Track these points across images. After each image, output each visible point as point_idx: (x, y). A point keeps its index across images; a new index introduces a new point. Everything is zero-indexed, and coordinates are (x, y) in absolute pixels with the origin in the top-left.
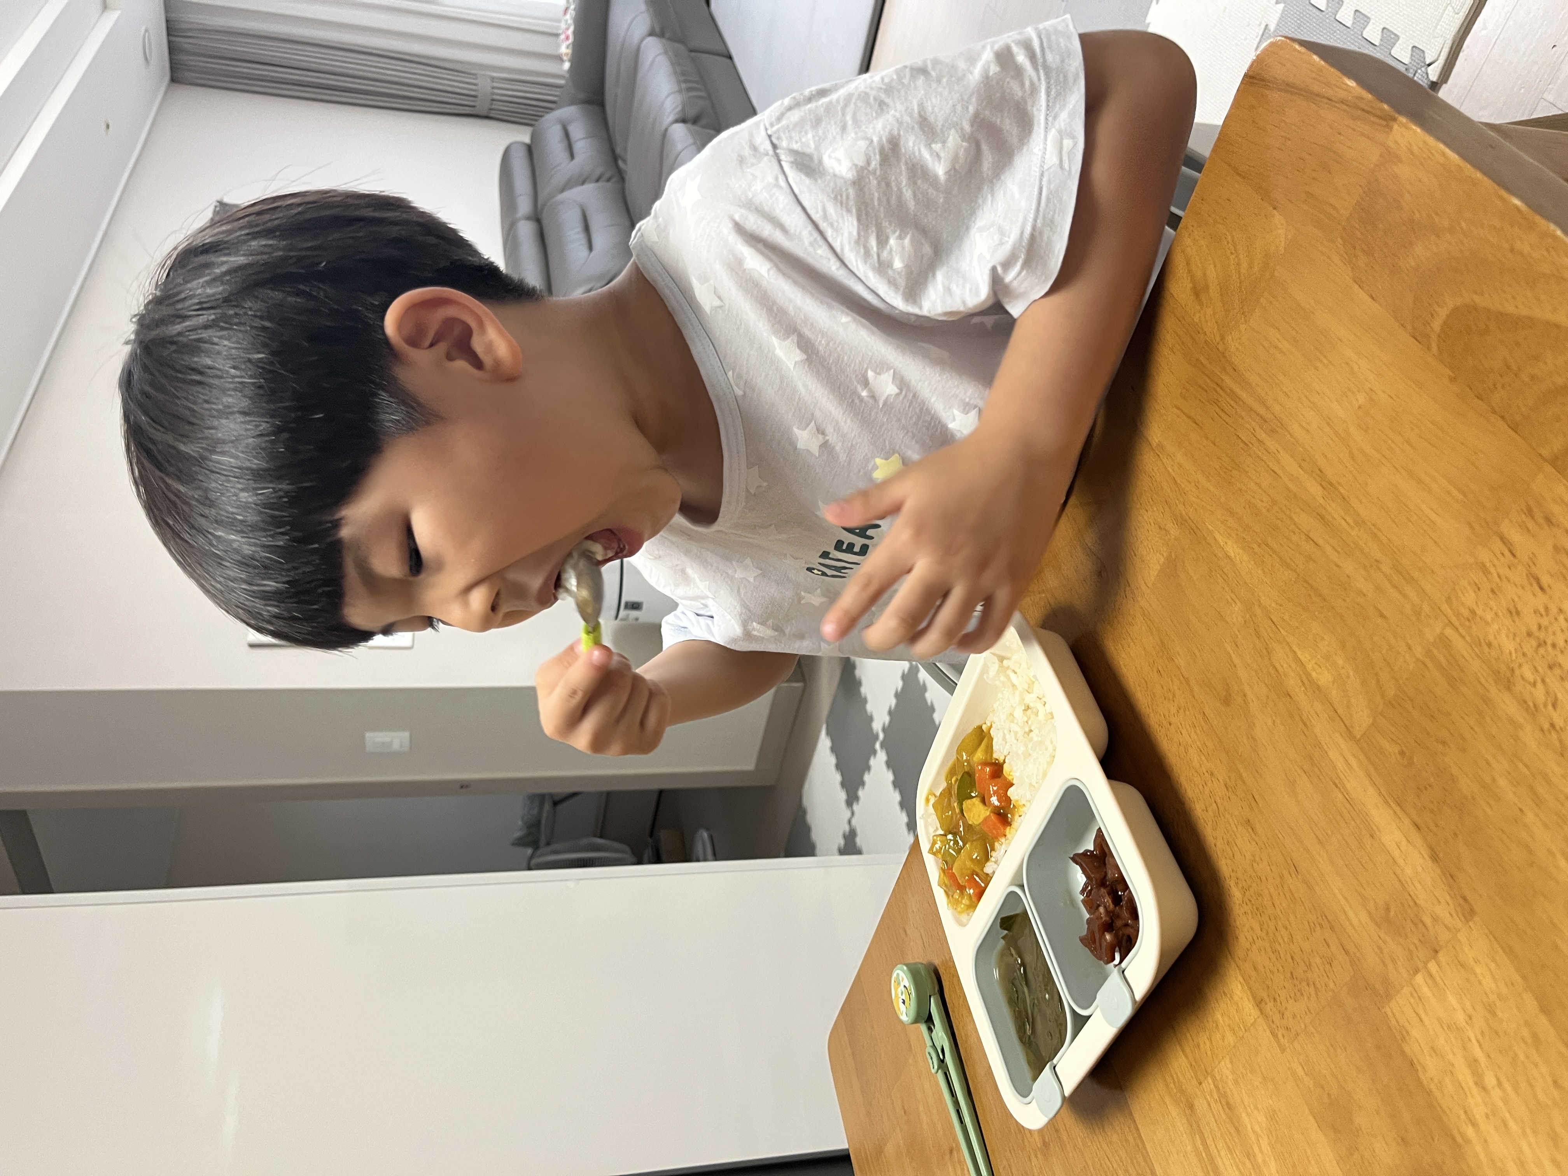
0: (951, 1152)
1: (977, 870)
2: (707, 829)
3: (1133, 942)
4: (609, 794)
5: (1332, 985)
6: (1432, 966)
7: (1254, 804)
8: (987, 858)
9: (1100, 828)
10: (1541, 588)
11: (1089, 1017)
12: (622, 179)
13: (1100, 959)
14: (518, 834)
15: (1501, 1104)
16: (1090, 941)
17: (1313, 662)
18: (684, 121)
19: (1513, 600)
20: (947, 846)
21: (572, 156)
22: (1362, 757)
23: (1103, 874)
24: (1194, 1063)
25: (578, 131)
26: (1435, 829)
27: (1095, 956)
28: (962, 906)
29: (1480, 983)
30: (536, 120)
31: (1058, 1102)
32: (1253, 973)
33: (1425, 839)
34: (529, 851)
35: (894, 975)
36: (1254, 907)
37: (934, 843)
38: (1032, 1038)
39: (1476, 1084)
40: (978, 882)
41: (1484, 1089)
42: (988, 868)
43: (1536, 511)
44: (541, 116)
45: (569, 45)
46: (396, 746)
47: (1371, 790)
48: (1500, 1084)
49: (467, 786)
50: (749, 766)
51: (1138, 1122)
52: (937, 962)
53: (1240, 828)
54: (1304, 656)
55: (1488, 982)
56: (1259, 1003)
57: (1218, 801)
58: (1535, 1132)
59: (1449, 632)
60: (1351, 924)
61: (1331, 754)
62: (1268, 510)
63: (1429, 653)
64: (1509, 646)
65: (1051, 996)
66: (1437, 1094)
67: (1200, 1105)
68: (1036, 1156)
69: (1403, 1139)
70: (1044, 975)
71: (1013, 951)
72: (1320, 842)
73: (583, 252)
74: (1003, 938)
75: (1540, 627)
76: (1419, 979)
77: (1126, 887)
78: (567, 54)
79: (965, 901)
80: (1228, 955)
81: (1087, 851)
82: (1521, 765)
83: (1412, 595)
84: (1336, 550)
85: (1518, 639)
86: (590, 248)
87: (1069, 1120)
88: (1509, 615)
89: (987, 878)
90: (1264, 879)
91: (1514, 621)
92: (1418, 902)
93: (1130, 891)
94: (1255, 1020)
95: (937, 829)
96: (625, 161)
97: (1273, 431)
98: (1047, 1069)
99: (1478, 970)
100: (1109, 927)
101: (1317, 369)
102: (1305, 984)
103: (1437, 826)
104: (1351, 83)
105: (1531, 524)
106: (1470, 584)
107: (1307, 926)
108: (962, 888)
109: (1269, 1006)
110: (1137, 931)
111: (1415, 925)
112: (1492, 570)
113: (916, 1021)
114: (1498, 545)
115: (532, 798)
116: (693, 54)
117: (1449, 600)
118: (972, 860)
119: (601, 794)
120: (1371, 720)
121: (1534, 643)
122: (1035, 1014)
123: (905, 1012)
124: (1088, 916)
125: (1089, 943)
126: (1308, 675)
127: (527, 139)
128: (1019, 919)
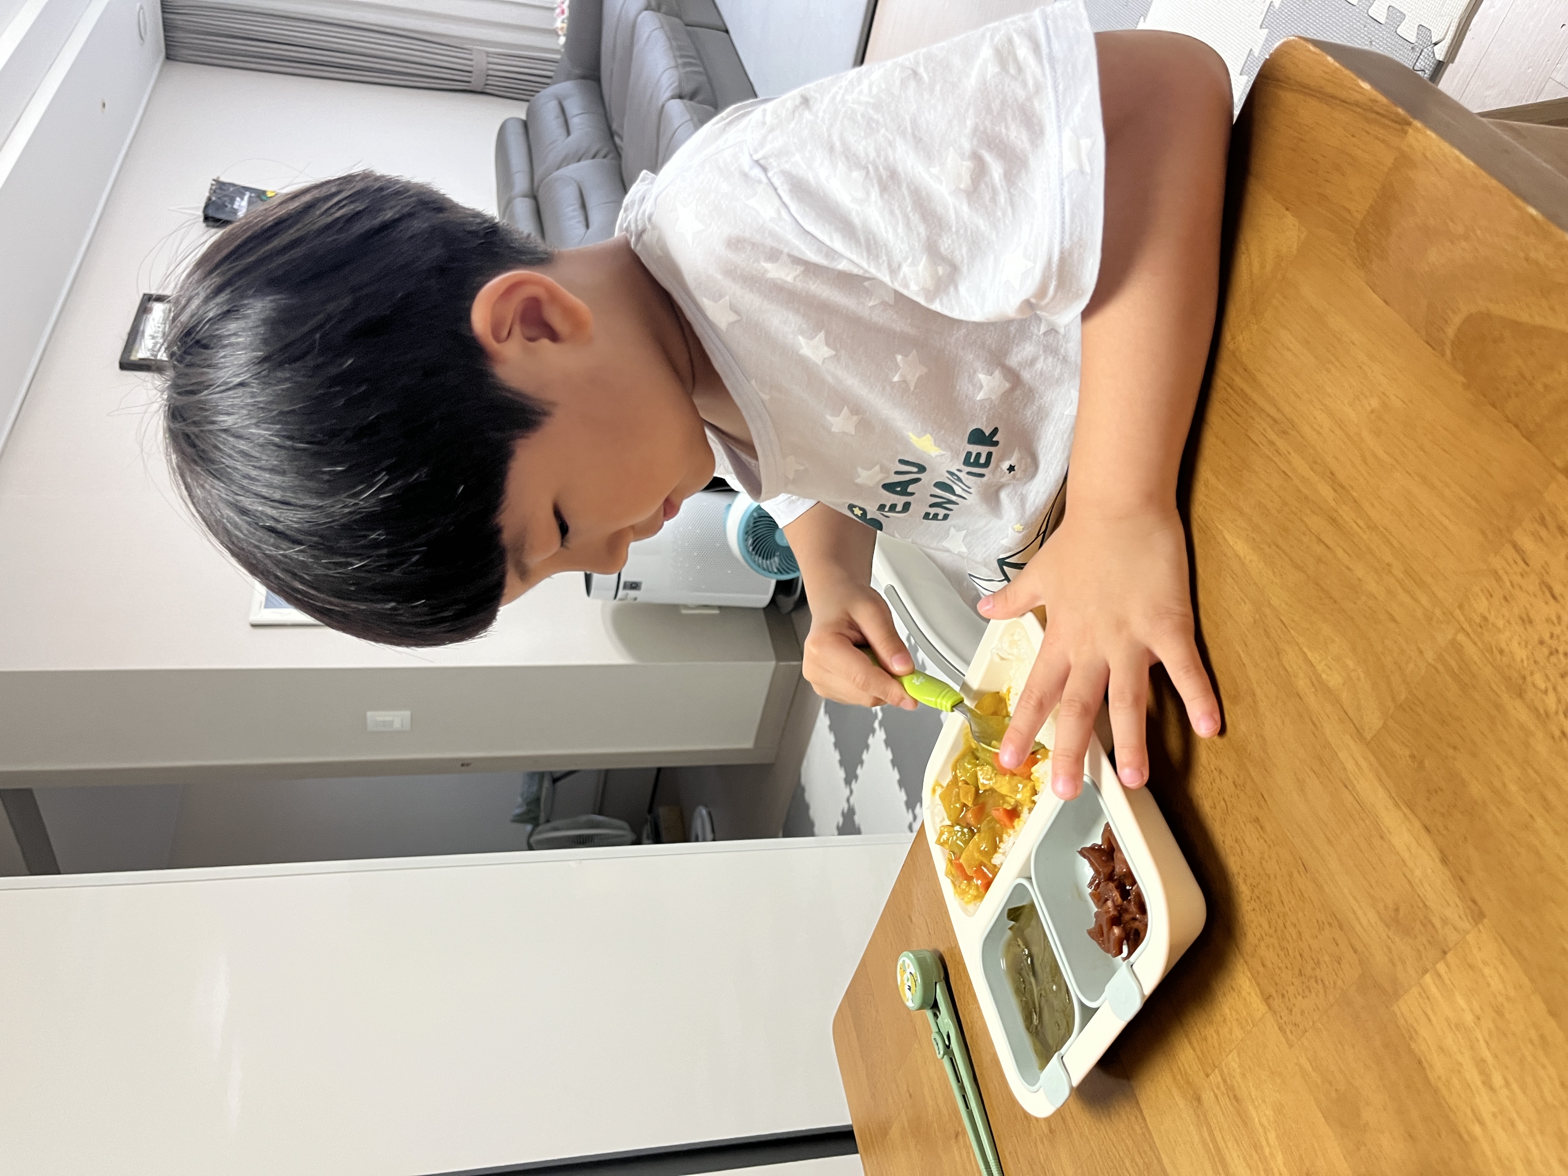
0: (957, 1136)
1: (985, 861)
2: (706, 806)
3: (1141, 936)
4: (607, 772)
5: (1340, 983)
6: (1441, 967)
7: (1262, 803)
8: (995, 848)
9: (1108, 823)
10: (1554, 597)
11: (1097, 1009)
12: (619, 156)
13: (1108, 951)
14: (518, 811)
15: (1507, 1103)
16: (1098, 934)
17: (1323, 663)
18: (680, 97)
19: (1525, 608)
20: (955, 838)
21: (568, 133)
22: (1372, 759)
23: (1111, 868)
24: (1201, 1056)
25: (575, 107)
26: (1445, 832)
27: (1103, 949)
28: (970, 896)
29: (1489, 985)
30: (533, 96)
31: (1066, 1092)
32: (1261, 969)
33: (1435, 842)
34: (529, 827)
35: (900, 962)
36: (1263, 905)
37: (942, 833)
38: (1039, 1028)
39: (1484, 1083)
40: (985, 873)
41: (1492, 1089)
42: (996, 859)
43: (1549, 519)
44: (538, 92)
45: (564, 19)
46: (397, 725)
47: (1381, 793)
48: (1507, 1084)
49: (468, 765)
50: (749, 744)
51: (1144, 1113)
52: (942, 949)
53: (1249, 825)
54: (1313, 657)
55: (1496, 984)
56: (1267, 999)
57: (1227, 798)
58: (1542, 1132)
59: (1461, 637)
60: (1360, 923)
61: (1340, 755)
62: (1279, 512)
63: (1440, 658)
64: (1521, 653)
65: (1059, 987)
66: (1444, 1091)
67: (1207, 1097)
68: (1043, 1143)
69: (1410, 1136)
70: (1051, 967)
71: (1020, 943)
72: (1329, 841)
73: (580, 229)
74: (1010, 929)
75: (1552, 636)
76: (1428, 978)
77: (1134, 882)
78: (562, 29)
79: (973, 892)
80: (1237, 950)
81: (1095, 845)
82: (1531, 772)
83: (1424, 600)
84: (1348, 554)
85: (1530, 647)
86: (587, 226)
87: (1078, 1112)
88: (1520, 622)
89: (995, 870)
90: (1272, 877)
91: (1525, 628)
92: (1427, 903)
93: (1138, 887)
94: (1263, 1015)
95: (944, 819)
96: (621, 138)
97: (1284, 432)
98: (1055, 1059)
99: (1487, 971)
100: (1116, 921)
101: (1328, 371)
102: (1313, 980)
103: (1447, 828)
104: (1366, 86)
105: (1544, 533)
106: (1482, 590)
107: (1316, 924)
108: (969, 879)
109: (1277, 1002)
110: (1146, 925)
111: (1424, 925)
112: (1505, 577)
113: (922, 1007)
114: (1509, 552)
115: (532, 775)
116: (689, 28)
117: (1461, 607)
118: (980, 852)
119: (599, 771)
120: (1381, 723)
121: (1546, 651)
122: (1042, 1005)
123: (911, 998)
124: (1096, 910)
125: (1097, 936)
126: (1318, 677)
127: (523, 117)
128: (1026, 910)
